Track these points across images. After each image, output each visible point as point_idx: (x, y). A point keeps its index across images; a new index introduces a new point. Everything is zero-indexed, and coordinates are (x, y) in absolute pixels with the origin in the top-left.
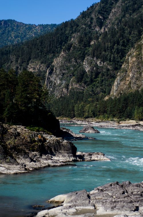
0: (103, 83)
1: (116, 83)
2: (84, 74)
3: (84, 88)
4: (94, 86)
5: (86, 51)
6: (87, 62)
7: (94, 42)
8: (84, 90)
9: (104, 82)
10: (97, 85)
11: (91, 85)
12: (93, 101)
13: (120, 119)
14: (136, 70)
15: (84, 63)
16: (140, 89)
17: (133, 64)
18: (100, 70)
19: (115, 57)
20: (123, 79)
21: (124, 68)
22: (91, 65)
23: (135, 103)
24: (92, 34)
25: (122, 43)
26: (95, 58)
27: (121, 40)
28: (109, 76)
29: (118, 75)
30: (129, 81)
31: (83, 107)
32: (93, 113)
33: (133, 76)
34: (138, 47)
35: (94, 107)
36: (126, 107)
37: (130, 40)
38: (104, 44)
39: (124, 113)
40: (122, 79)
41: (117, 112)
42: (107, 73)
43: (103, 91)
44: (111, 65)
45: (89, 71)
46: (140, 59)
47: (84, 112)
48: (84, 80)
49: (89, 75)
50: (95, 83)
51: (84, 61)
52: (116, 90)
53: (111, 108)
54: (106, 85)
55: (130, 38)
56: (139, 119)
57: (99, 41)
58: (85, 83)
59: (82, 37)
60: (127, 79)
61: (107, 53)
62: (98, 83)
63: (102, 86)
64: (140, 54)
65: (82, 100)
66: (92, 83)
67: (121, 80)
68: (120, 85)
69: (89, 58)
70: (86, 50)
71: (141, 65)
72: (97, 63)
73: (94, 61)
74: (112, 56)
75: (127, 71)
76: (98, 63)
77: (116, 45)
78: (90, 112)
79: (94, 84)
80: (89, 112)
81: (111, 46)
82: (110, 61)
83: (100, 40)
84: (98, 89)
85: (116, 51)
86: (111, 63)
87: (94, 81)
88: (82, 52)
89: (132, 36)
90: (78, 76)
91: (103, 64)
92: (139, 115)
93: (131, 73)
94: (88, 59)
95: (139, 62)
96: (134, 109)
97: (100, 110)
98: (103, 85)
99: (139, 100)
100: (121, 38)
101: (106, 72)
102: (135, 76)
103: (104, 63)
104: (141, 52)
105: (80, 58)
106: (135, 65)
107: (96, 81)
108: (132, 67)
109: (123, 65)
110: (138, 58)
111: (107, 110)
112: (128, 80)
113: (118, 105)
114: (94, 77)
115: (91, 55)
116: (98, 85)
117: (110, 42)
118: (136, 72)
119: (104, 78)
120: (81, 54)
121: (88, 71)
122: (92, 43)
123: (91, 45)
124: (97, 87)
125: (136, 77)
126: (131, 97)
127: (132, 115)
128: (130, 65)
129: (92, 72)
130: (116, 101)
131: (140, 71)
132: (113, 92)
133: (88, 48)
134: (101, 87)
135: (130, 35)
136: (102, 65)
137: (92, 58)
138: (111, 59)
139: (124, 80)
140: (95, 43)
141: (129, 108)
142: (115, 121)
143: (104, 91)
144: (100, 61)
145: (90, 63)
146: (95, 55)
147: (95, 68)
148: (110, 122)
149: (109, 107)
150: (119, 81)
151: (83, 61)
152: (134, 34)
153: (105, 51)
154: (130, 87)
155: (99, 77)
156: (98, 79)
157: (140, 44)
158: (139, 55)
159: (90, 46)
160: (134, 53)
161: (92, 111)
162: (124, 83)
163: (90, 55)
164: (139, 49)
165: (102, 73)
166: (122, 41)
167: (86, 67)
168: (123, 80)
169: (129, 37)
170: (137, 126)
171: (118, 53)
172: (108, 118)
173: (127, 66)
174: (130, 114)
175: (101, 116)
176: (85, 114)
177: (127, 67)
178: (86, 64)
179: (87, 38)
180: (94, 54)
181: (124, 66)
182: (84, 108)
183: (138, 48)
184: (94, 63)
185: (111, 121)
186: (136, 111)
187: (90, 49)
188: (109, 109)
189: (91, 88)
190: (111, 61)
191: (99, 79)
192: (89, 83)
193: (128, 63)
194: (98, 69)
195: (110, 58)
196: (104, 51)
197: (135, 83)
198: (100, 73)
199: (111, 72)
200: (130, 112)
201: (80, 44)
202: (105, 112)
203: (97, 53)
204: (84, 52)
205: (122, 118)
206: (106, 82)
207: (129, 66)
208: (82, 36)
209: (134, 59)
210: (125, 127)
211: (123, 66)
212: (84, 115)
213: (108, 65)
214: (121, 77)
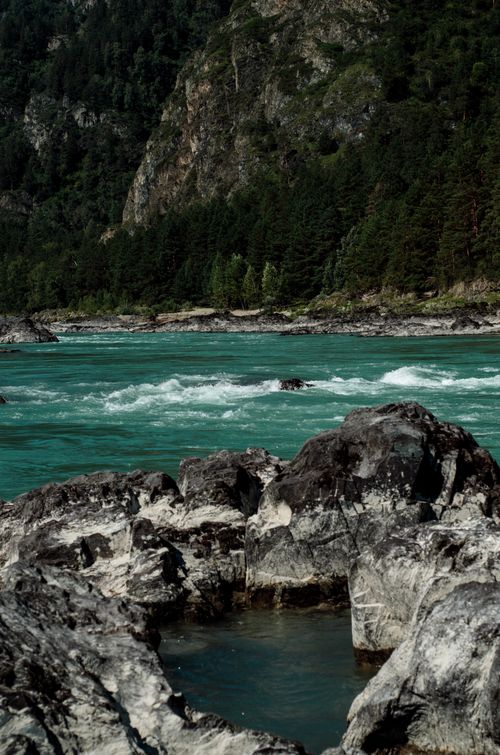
0: (99, 189)
1: (141, 179)
2: (27, 157)
3: (29, 207)
4: (66, 200)
5: (33, 75)
6: (35, 116)
7: (59, 43)
8: (27, 216)
9: (101, 184)
10: (77, 195)
11: (53, 195)
12: (59, 251)
13: (157, 306)
14: (212, 128)
15: (27, 119)
16: (230, 194)
17: (201, 106)
18: (84, 140)
19: (140, 92)
20: (165, 163)
21: (170, 121)
22: (50, 125)
23: (213, 242)
24: (52, 16)
25: (163, 43)
26: (65, 100)
27: (157, 32)
28: (119, 162)
29: (148, 147)
30: (188, 171)
31: (21, 273)
32: (57, 293)
33: (205, 151)
34: (217, 44)
35: (61, 271)
36: (180, 261)
37: (192, 30)
38: (99, 46)
39: (172, 283)
40: (164, 161)
41: (146, 281)
42: (113, 151)
43: (99, 215)
44: (125, 122)
45: (43, 146)
46: (226, 87)
47: (25, 290)
48: (28, 180)
49: (46, 160)
50: (67, 189)
51: (26, 110)
52: (143, 206)
53: (123, 267)
54: (108, 194)
55: (190, 27)
56: (230, 300)
57: (76, 38)
58: (33, 189)
59: (13, 25)
60: (182, 162)
61: (110, 79)
62: (80, 188)
63: (96, 198)
64: (225, 68)
65: (21, 249)
66: (58, 190)
67: (159, 168)
68: (156, 186)
69: (44, 98)
70: (33, 71)
71: (231, 109)
72: (73, 117)
73: (64, 109)
74: (128, 88)
75: (180, 133)
76: (78, 116)
77: (141, 49)
78: (48, 287)
79: (67, 194)
80: (43, 289)
81: (122, 55)
82: (121, 109)
83: (80, 32)
84: (82, 211)
85: (143, 71)
86: (125, 115)
87: (67, 183)
88: (17, 77)
89: (197, 18)
90: (6, 166)
91: (95, 119)
92: (226, 287)
93: (195, 137)
94: (40, 103)
95: (223, 97)
96: (210, 266)
97: (84, 280)
98: (99, 195)
99: (225, 233)
100: (159, 24)
101: (108, 147)
102: (212, 150)
103: (98, 115)
104: (230, 61)
105: (12, 101)
106: (210, 107)
107: (73, 182)
108: (198, 116)
109: (165, 112)
110: (220, 82)
111: (112, 275)
112: (185, 167)
113: (151, 253)
114: (63, 166)
115: (51, 86)
116: (80, 195)
117: (120, 40)
118: (213, 135)
119: (100, 170)
120: (14, 86)
121: (41, 146)
122: (54, 45)
123: (48, 53)
124: (78, 203)
125: (212, 153)
126: (197, 220)
127: (200, 288)
128: (190, 109)
129: (57, 151)
130: (141, 239)
131: (227, 132)
132: (133, 211)
133: (37, 63)
134: (89, 203)
135: (190, 15)
136: (91, 124)
137: (54, 101)
138: (125, 101)
139: (171, 166)
140: (63, 44)
141: (188, 262)
142: (137, 314)
143: (101, 216)
144: (84, 110)
145: (48, 119)
146: (66, 86)
147: (66, 136)
148: (121, 316)
149: (117, 265)
150: (150, 169)
151: (23, 113)
152: (203, 9)
153: (101, 72)
154: (192, 191)
155: (82, 168)
156: (78, 174)
157: (226, 33)
158: (221, 71)
159: (44, 56)
160: (203, 64)
161: (54, 286)
162: (170, 178)
163: (47, 90)
164: (221, 51)
165: (94, 152)
166: (163, 35)
167: (35, 131)
168: (165, 165)
169: (186, 20)
170: (216, 320)
171: (148, 80)
172: (114, 305)
173: (178, 115)
174: (194, 286)
175: (89, 300)
176: (30, 299)
177: (178, 118)
178: (35, 122)
179: (35, 29)
180: (60, 84)
181: (170, 113)
182: (26, 278)
183: (218, 47)
184: (61, 118)
185: (124, 314)
186: (216, 271)
187: (48, 68)
188: (116, 272)
189: (55, 206)
190: (126, 106)
191: (83, 174)
192: (47, 191)
193: (184, 105)
194: (78, 137)
195: (122, 98)
196: (96, 73)
197: (211, 176)
198: (86, 152)
199: (127, 147)
200: (194, 279)
201: (10, 50)
202: (102, 284)
203: (72, 81)
204: (25, 78)
205: (165, 302)
206: (111, 184)
207: (187, 111)
208: (17, 22)
209: (206, 88)
210: (169, 325)
211: (164, 117)
212: (26, 301)
213: (114, 123)
214: (158, 155)
